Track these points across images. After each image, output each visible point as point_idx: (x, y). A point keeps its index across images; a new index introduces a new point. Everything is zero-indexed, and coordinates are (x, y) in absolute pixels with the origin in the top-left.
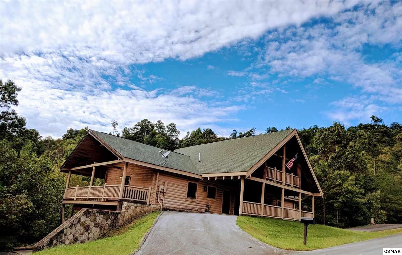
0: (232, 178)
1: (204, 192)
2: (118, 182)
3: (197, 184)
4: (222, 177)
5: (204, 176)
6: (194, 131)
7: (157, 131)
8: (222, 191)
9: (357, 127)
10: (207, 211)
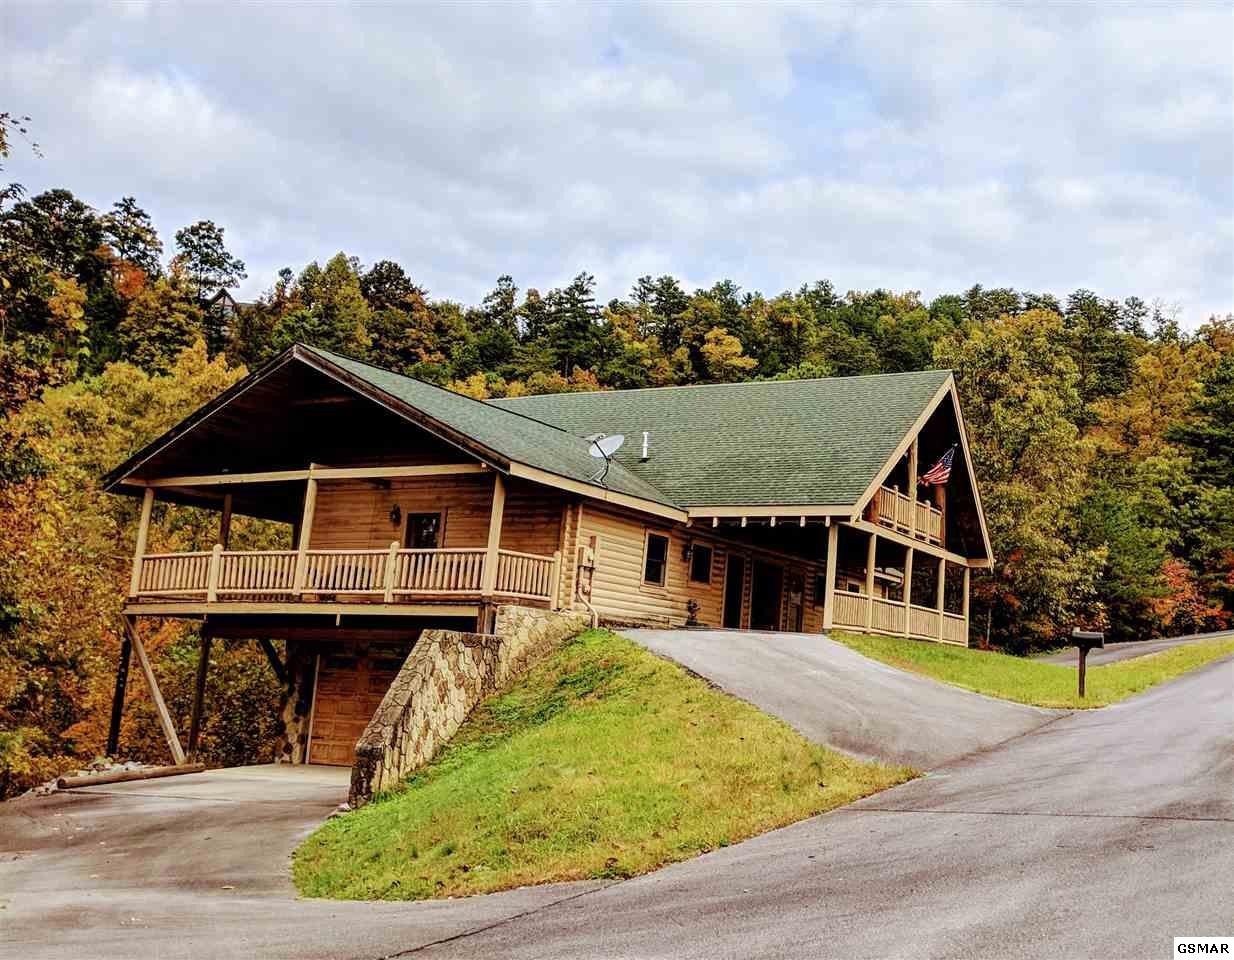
0: (803, 523)
1: (682, 564)
2: (375, 530)
3: (667, 539)
4: (768, 519)
5: (696, 513)
6: (314, 269)
7: (116, 253)
8: (724, 556)
9: (962, 297)
10: (692, 624)
